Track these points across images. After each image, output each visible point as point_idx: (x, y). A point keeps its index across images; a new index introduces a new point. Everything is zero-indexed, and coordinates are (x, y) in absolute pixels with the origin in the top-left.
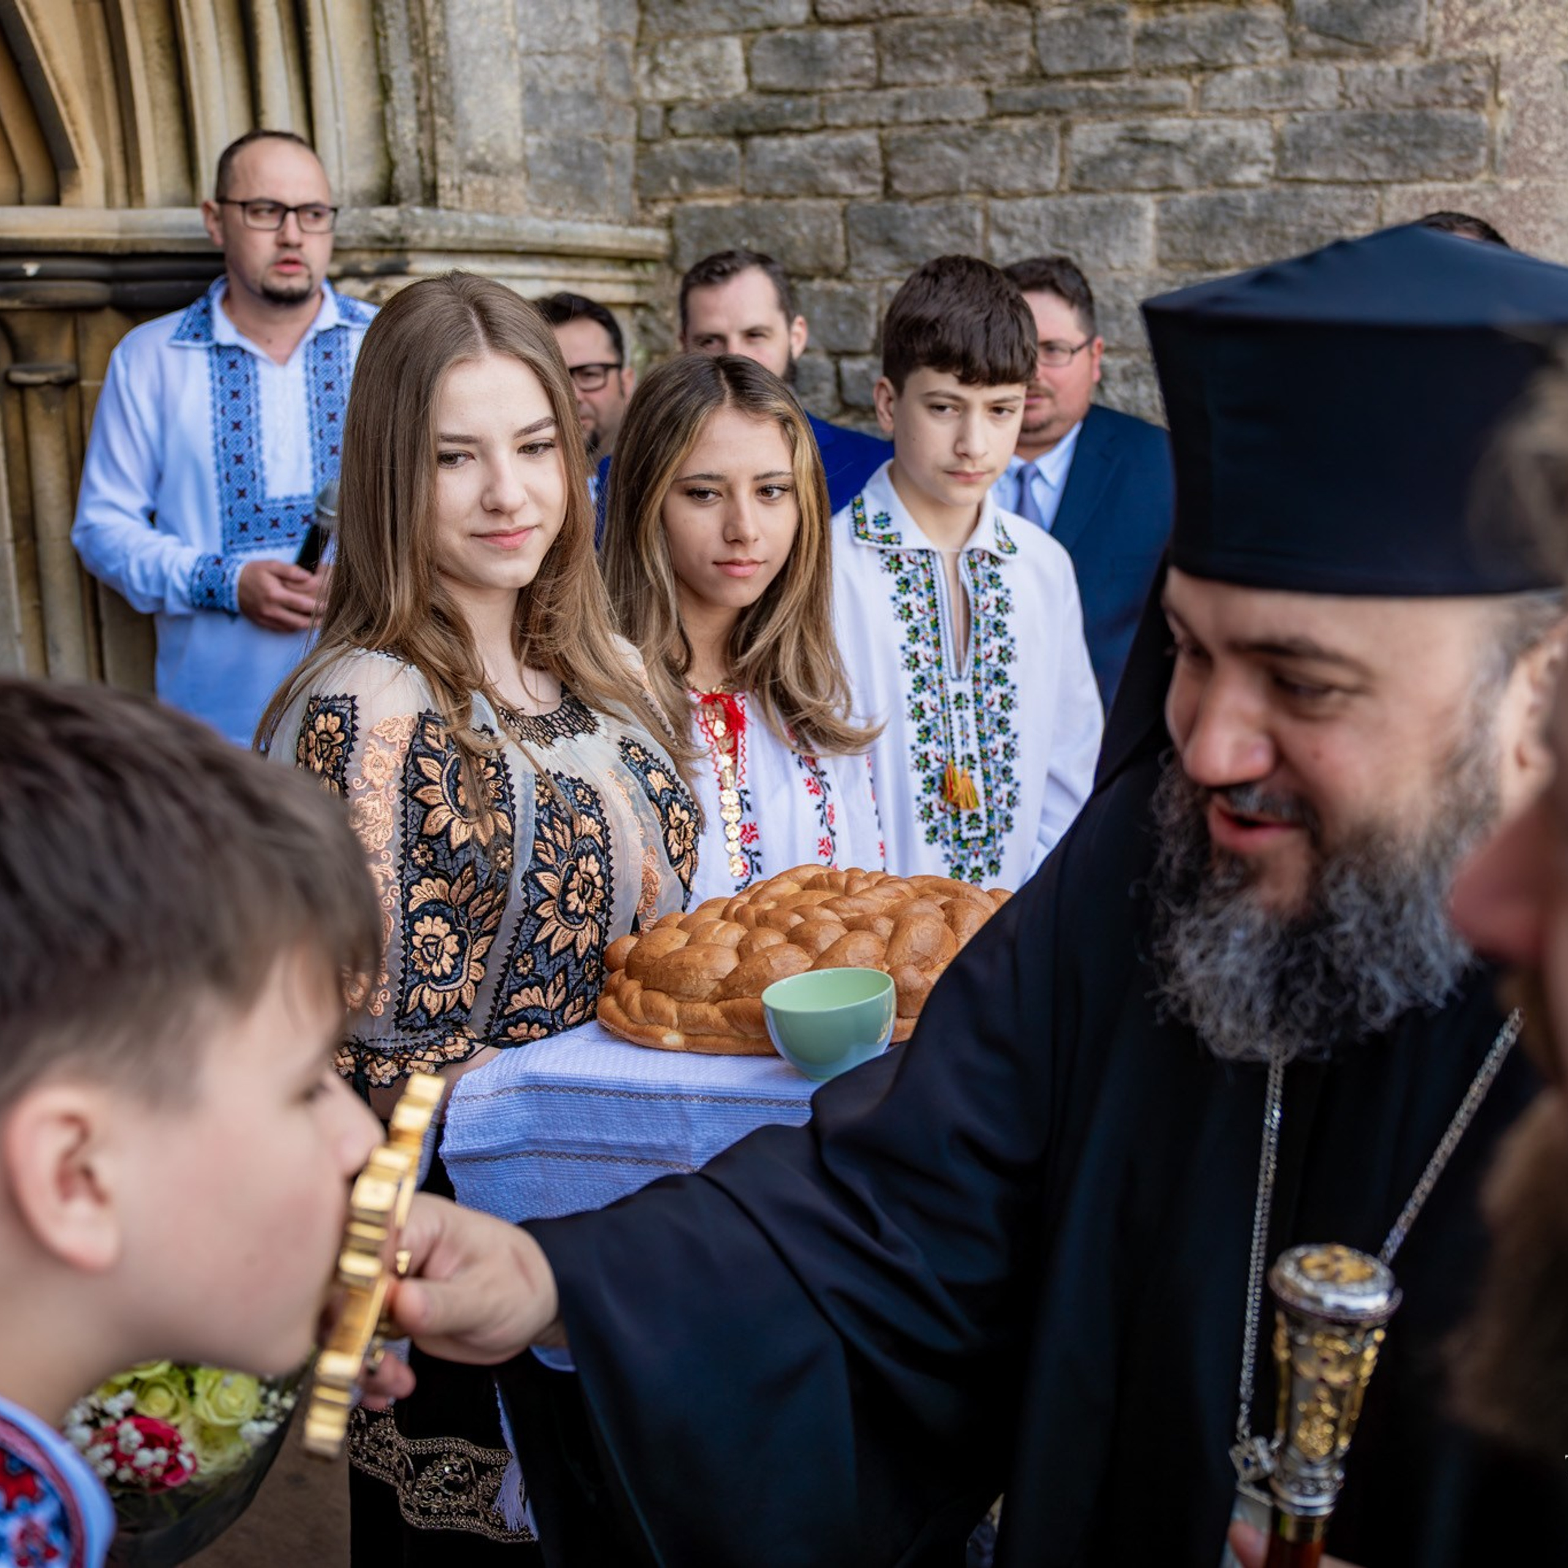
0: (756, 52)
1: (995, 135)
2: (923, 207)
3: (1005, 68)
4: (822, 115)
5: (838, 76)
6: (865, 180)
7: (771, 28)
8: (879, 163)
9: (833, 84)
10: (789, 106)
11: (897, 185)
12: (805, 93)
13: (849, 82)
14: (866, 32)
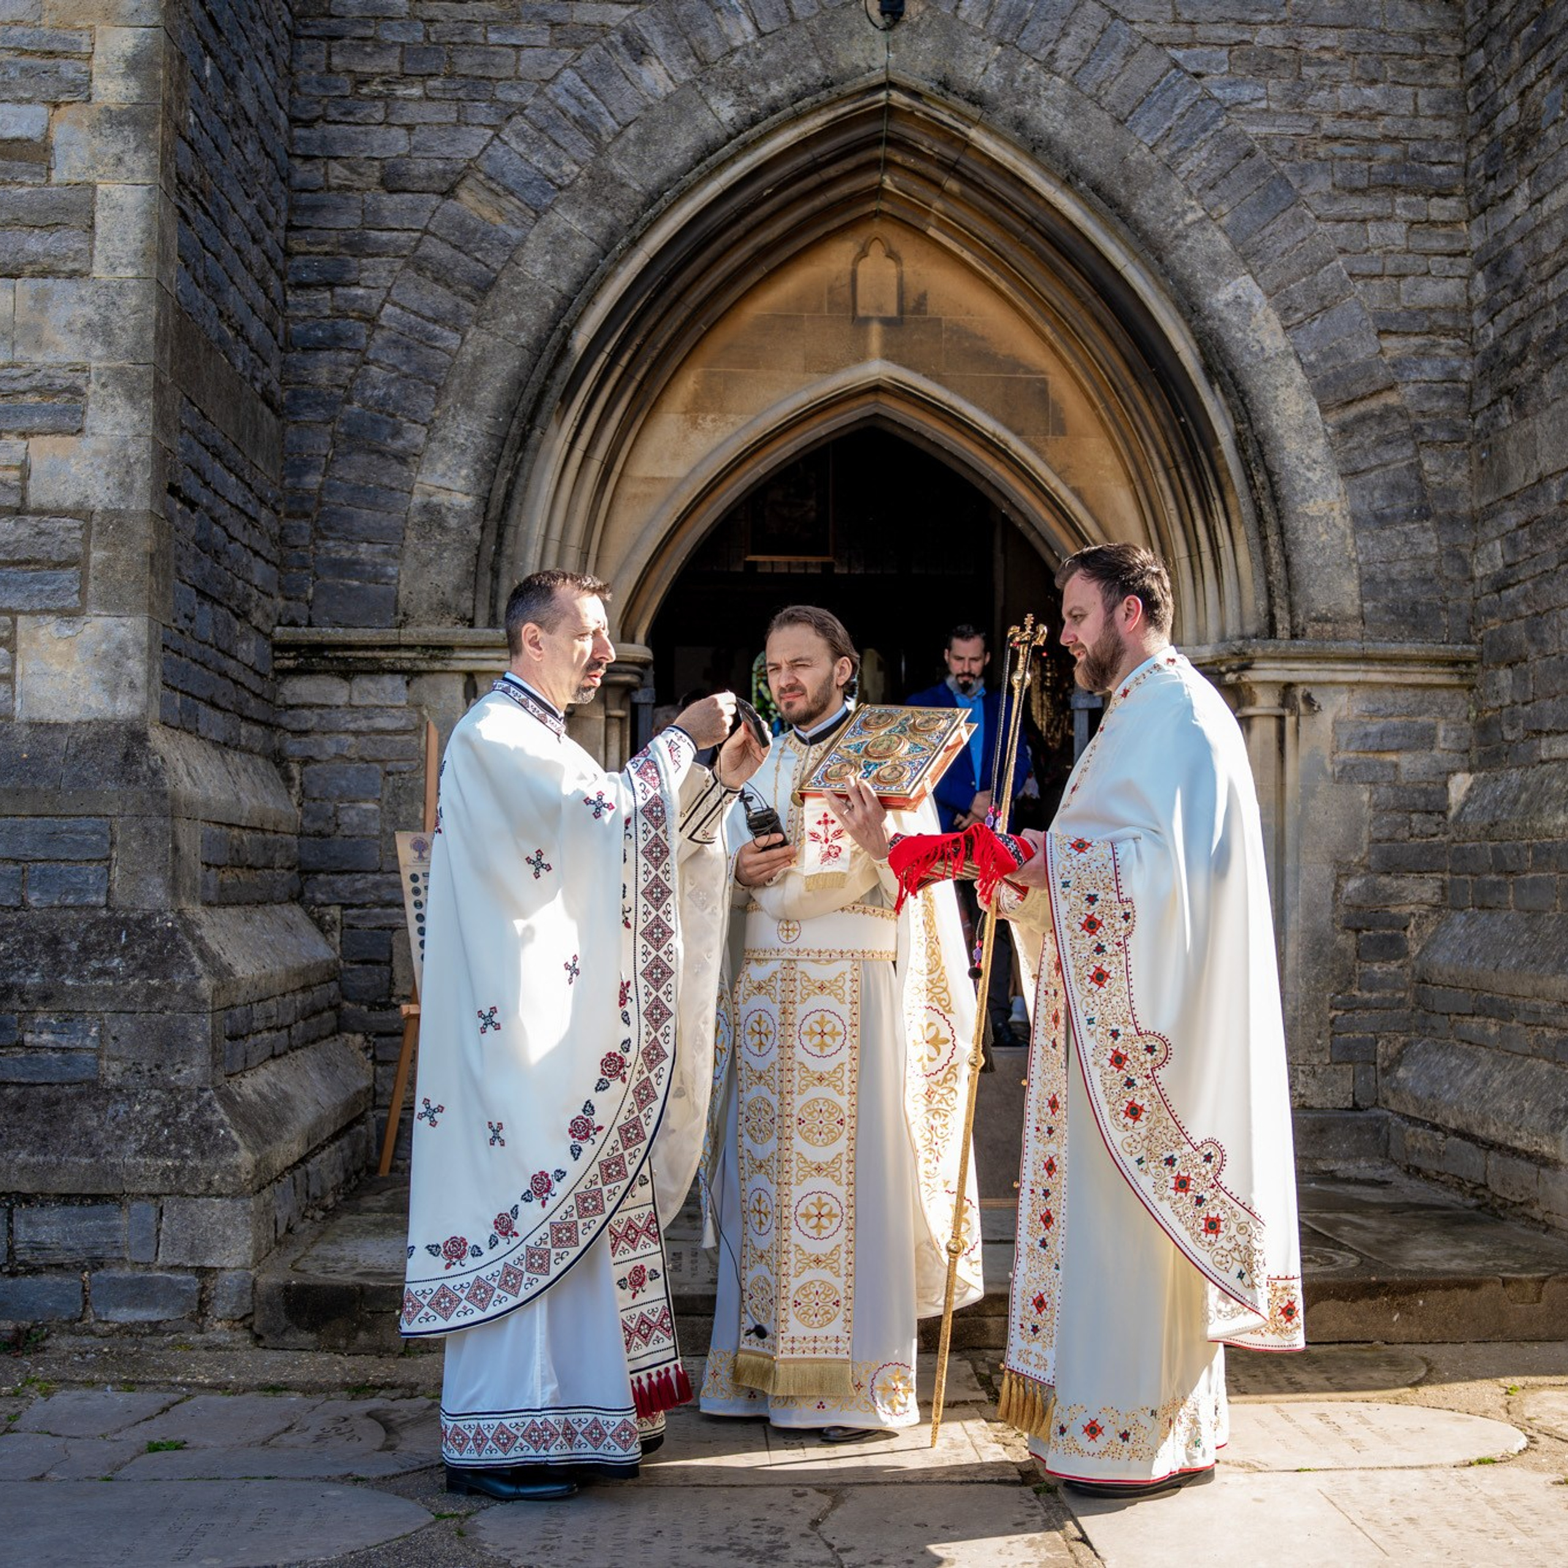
0: (1503, 546)
4: (1518, 575)
5: (1522, 554)
7: (1507, 533)
9: (1521, 559)
10: (1510, 573)
12: (1514, 565)
13: (1524, 556)
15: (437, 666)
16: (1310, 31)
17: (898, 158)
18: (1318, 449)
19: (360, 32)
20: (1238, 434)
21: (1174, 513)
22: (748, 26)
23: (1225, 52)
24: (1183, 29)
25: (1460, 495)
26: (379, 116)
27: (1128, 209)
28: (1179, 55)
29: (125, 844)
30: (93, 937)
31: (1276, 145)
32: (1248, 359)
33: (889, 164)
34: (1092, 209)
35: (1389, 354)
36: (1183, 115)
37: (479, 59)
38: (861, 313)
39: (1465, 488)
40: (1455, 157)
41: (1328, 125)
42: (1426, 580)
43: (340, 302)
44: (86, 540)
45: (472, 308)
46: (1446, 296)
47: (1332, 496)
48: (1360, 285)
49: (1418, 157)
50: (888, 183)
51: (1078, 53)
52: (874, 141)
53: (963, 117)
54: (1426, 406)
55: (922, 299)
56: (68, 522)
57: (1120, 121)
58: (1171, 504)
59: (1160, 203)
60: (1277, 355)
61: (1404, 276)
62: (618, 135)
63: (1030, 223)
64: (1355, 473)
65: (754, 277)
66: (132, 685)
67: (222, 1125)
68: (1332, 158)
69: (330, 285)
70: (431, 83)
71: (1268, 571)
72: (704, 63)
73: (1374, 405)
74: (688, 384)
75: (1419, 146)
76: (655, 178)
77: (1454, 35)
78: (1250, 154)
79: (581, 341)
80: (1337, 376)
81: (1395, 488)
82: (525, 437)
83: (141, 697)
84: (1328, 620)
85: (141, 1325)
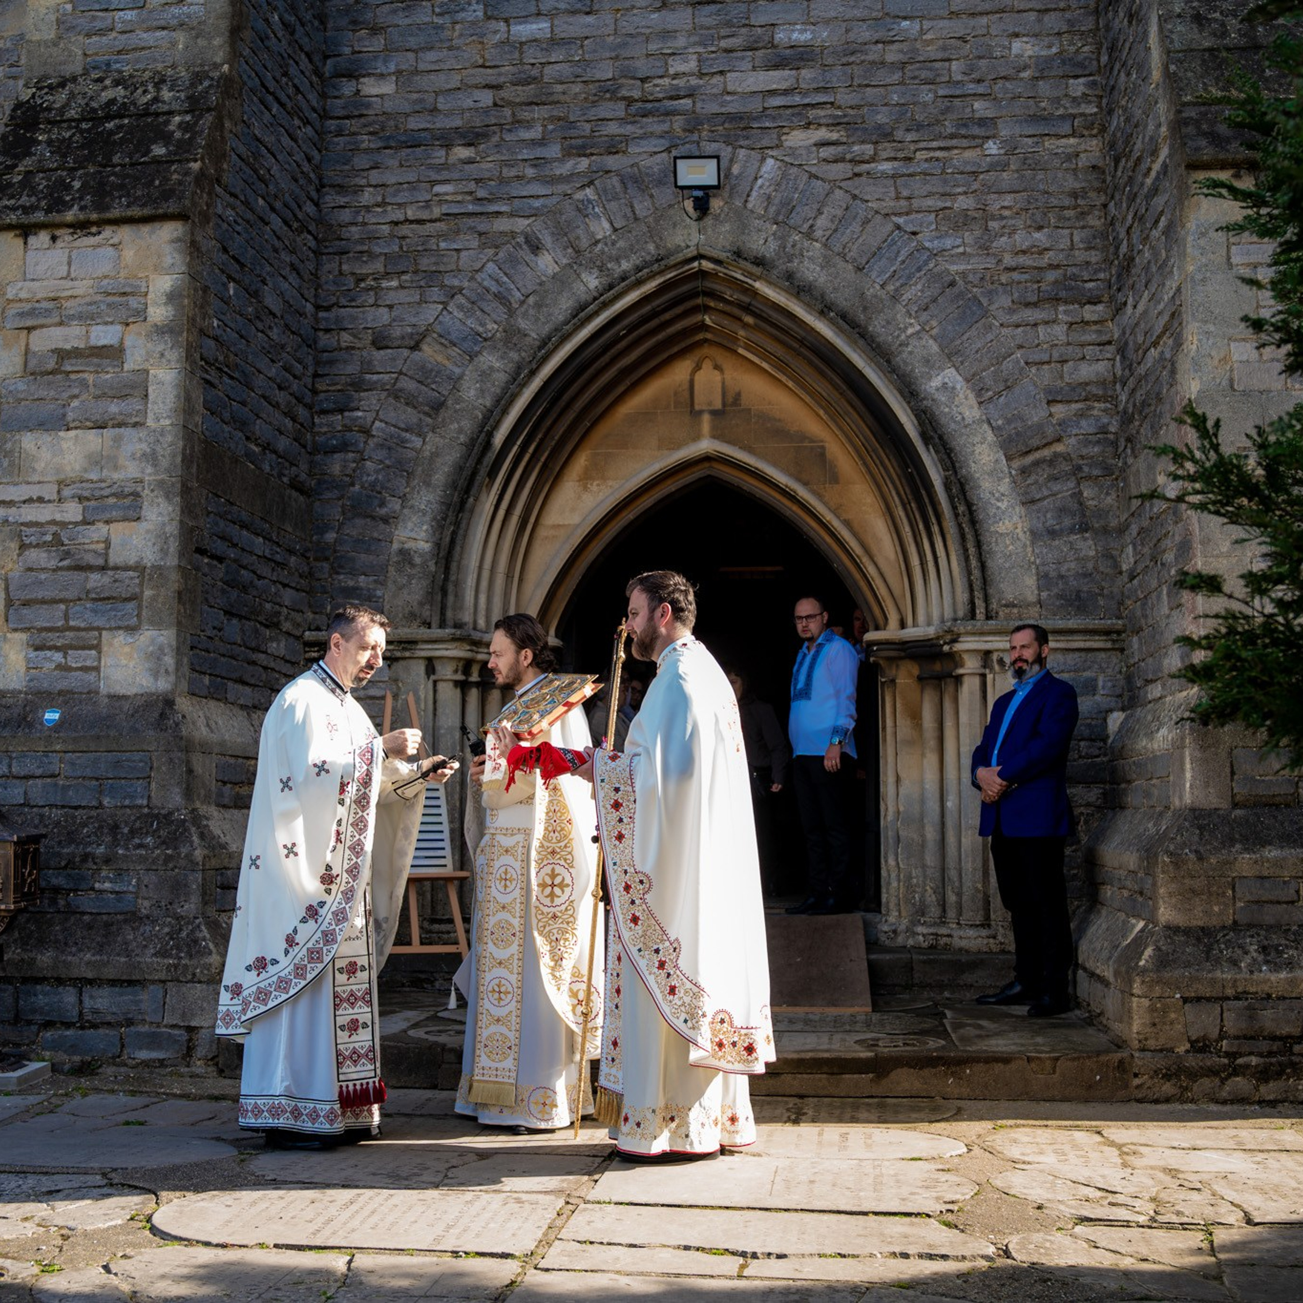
15: (407, 654)
16: (993, 196)
17: (712, 304)
18: (1005, 486)
19: (359, 248)
20: (946, 478)
21: (910, 534)
22: (606, 225)
23: (933, 215)
24: (903, 203)
25: (1111, 513)
26: (371, 301)
27: (866, 328)
28: (900, 220)
29: (159, 768)
30: (138, 825)
31: (971, 277)
32: (953, 426)
33: (706, 309)
34: (840, 330)
35: (1056, 416)
36: (903, 262)
37: (433, 260)
38: (697, 407)
39: (1115, 508)
40: (1102, 276)
41: (1008, 260)
42: (1085, 575)
43: (347, 422)
44: (141, 584)
45: (429, 420)
47: (1015, 518)
48: (1034, 370)
49: (1074, 278)
50: (708, 320)
51: (829, 225)
52: (694, 294)
53: (751, 275)
54: (1084, 452)
55: (738, 395)
56: (131, 573)
57: (860, 269)
58: (907, 529)
59: (888, 323)
60: (974, 422)
61: (1066, 361)
62: (522, 303)
63: (801, 342)
64: (1033, 502)
65: (621, 389)
66: (167, 671)
67: (204, 939)
68: (1011, 283)
69: (341, 411)
70: (403, 277)
71: (969, 573)
72: (578, 252)
73: (1046, 453)
74: (581, 461)
75: (1075, 270)
76: (546, 329)
77: (1099, 190)
78: (952, 284)
79: (499, 438)
80: (1018, 434)
81: (1062, 511)
82: (463, 503)
83: (172, 678)
84: (1014, 606)
85: (154, 1061)
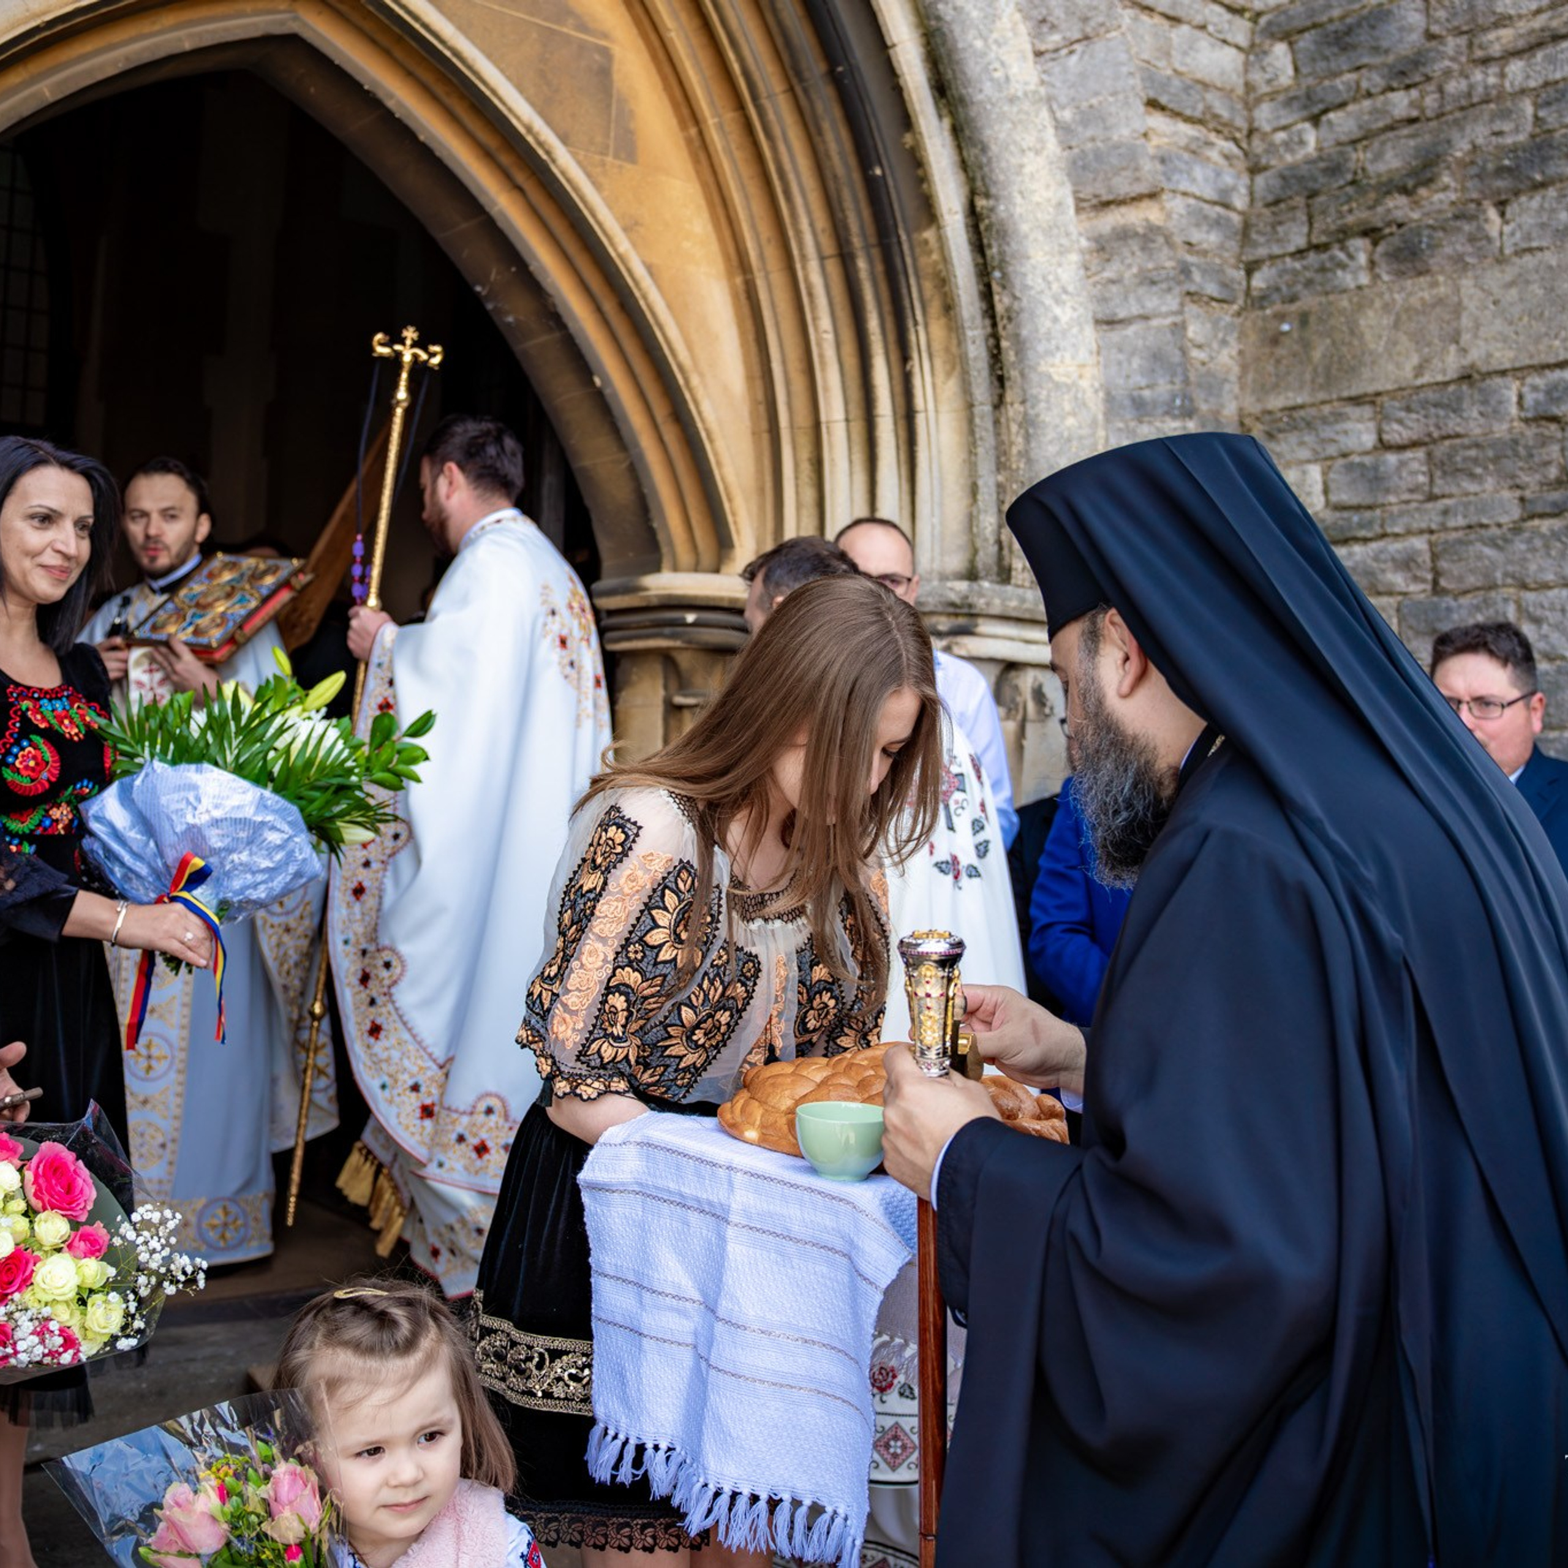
0: (1332, 475)
1: (1527, 535)
2: (1465, 601)
3: (1538, 477)
4: (1382, 526)
5: (1396, 492)
6: (1416, 579)
7: (1345, 455)
8: (1429, 563)
9: (1392, 499)
10: (1356, 518)
11: (1443, 583)
12: (1370, 507)
13: (1406, 496)
14: (1420, 453)
18: (1069, 271)
20: (975, 215)
25: (1227, 387)
32: (988, 88)
35: (1155, 141)
39: (1233, 378)
46: (1222, 73)
47: (1083, 355)
48: (1128, 16)
54: (1196, 236)
60: (1026, 94)
61: (1177, 21)
64: (1111, 323)
80: (1098, 156)
81: (1156, 358)
